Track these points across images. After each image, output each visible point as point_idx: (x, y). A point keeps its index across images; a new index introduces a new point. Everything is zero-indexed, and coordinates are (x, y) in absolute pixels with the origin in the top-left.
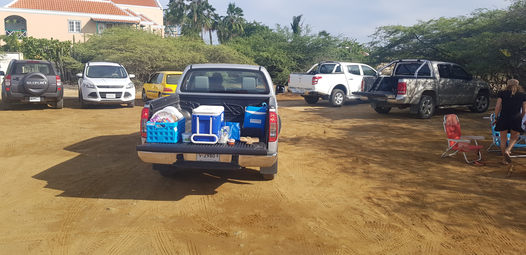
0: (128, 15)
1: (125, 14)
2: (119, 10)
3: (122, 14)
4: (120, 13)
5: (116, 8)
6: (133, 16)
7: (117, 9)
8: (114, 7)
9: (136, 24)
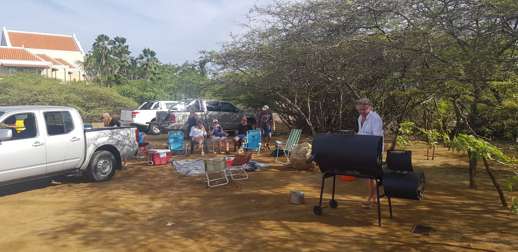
0: (40, 60)
1: (37, 59)
2: (31, 55)
3: (34, 59)
4: (32, 57)
5: (28, 53)
6: (45, 61)
7: (29, 55)
8: (26, 53)
9: (47, 68)
